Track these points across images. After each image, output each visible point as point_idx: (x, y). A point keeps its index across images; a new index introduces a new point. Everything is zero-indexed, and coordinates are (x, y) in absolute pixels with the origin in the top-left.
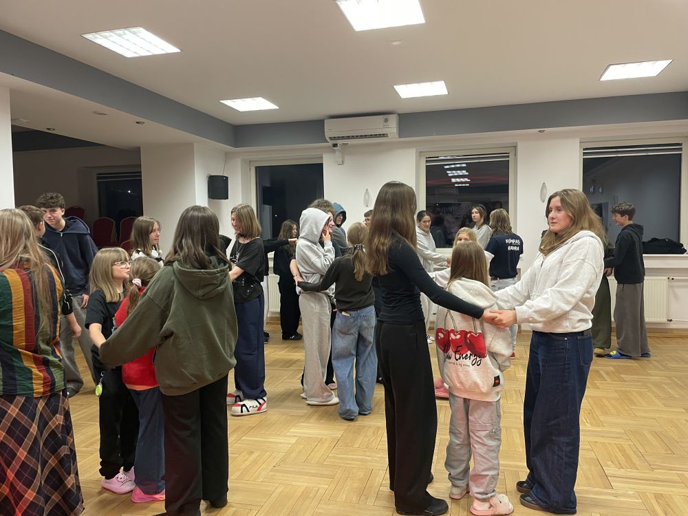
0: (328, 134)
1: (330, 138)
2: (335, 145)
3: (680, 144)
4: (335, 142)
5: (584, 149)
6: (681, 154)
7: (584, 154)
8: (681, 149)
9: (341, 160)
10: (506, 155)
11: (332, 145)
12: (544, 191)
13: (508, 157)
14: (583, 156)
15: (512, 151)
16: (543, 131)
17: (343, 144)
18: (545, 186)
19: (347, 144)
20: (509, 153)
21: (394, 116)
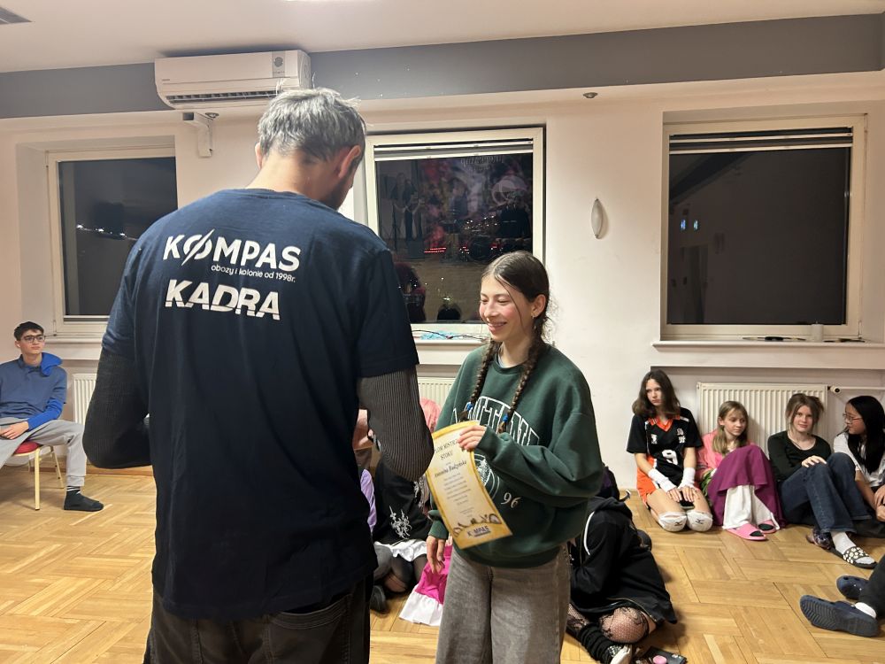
0: (163, 92)
1: (173, 99)
2: (190, 117)
3: (850, 130)
4: (181, 108)
5: (672, 138)
6: (850, 148)
7: (673, 147)
8: (850, 139)
9: (206, 147)
10: (527, 143)
11: (182, 116)
12: (596, 216)
13: (531, 146)
14: (670, 150)
15: (536, 135)
16: (594, 95)
17: (208, 114)
18: (598, 206)
19: (217, 115)
20: (532, 140)
21: (295, 52)
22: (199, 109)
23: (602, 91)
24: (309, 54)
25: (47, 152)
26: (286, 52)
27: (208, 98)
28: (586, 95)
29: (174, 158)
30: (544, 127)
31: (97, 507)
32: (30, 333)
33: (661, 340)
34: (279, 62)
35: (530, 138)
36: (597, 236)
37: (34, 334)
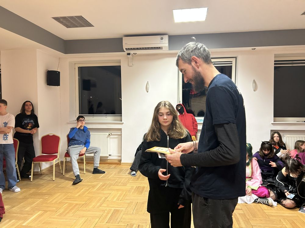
0: (125, 47)
1: (127, 49)
2: (129, 54)
5: (275, 61)
10: (230, 62)
11: (127, 54)
12: (254, 84)
13: (232, 64)
14: (274, 65)
15: (233, 60)
16: (255, 49)
17: (134, 53)
18: (254, 81)
19: (136, 53)
20: (232, 61)
21: (166, 36)
22: (132, 52)
23: (258, 48)
25: (75, 64)
26: (164, 36)
28: (252, 49)
29: (120, 66)
30: (236, 58)
31: (104, 172)
32: (81, 119)
33: (274, 122)
34: (162, 39)
35: (231, 61)
36: (254, 91)
37: (82, 119)
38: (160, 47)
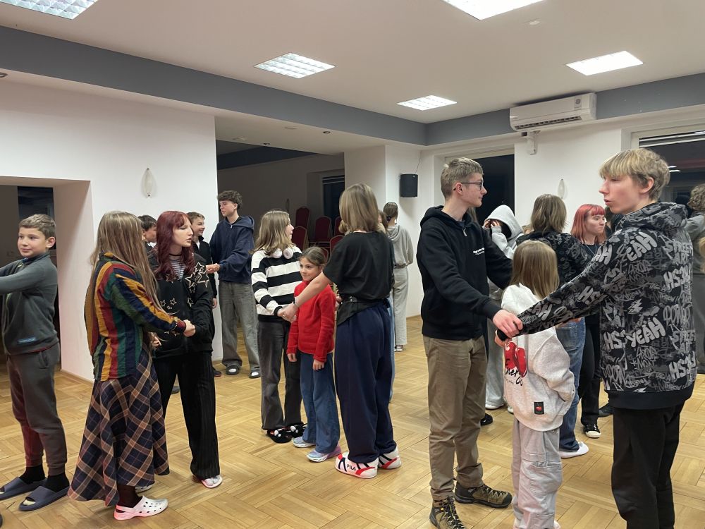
0: (513, 124)
1: (518, 127)
2: (525, 134)
4: (520, 132)
9: (533, 149)
11: (520, 134)
17: (534, 132)
19: (539, 131)
21: (588, 95)
22: (529, 130)
24: (596, 93)
25: (446, 157)
26: (583, 96)
27: (537, 124)
29: (513, 155)
34: (578, 102)
38: (577, 117)
